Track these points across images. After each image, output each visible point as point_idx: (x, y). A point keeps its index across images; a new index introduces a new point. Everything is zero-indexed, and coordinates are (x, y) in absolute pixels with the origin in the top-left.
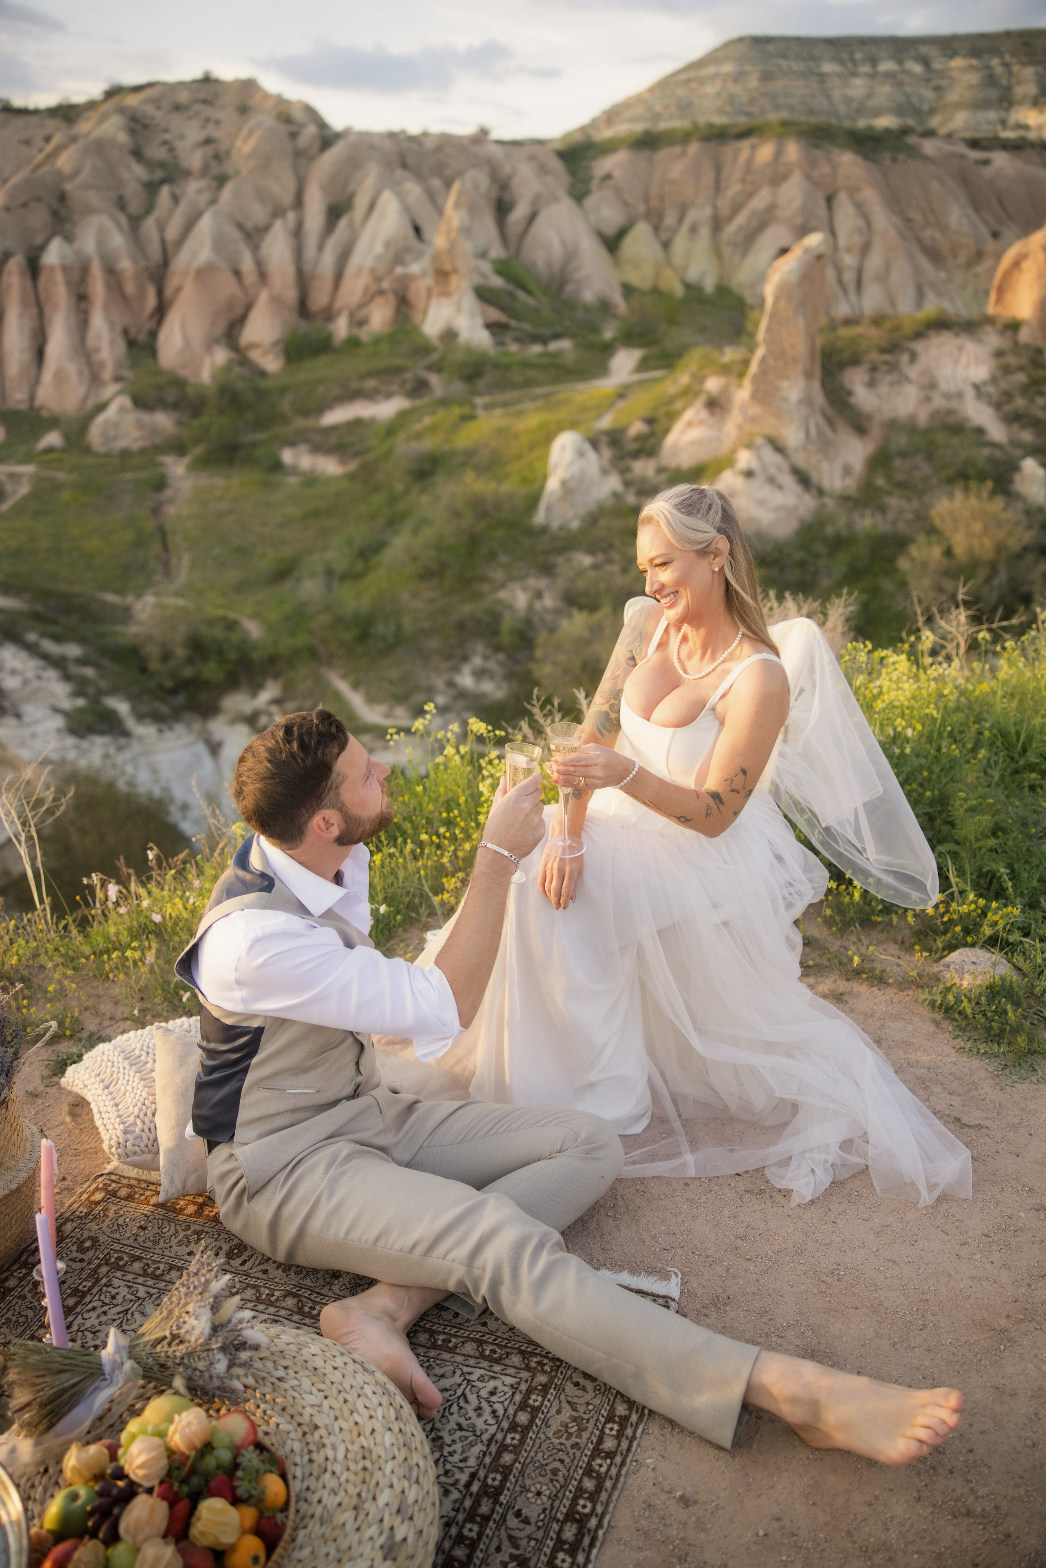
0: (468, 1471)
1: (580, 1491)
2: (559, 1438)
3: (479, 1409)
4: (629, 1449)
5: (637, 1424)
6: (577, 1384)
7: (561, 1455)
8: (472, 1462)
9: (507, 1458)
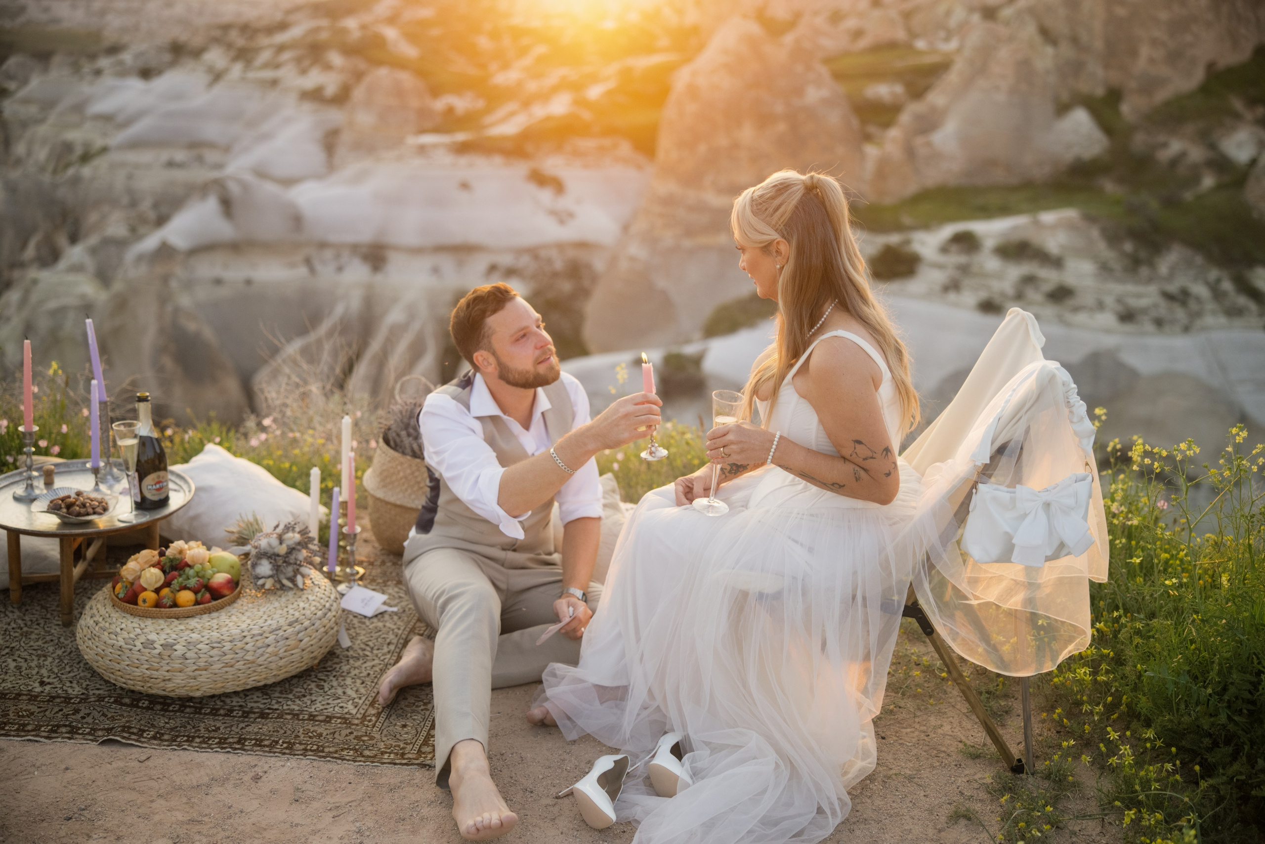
0: (280, 708)
1: (262, 741)
2: (304, 730)
3: (328, 704)
4: (295, 755)
5: (317, 756)
6: (351, 733)
7: (289, 732)
8: (285, 707)
9: (289, 717)
